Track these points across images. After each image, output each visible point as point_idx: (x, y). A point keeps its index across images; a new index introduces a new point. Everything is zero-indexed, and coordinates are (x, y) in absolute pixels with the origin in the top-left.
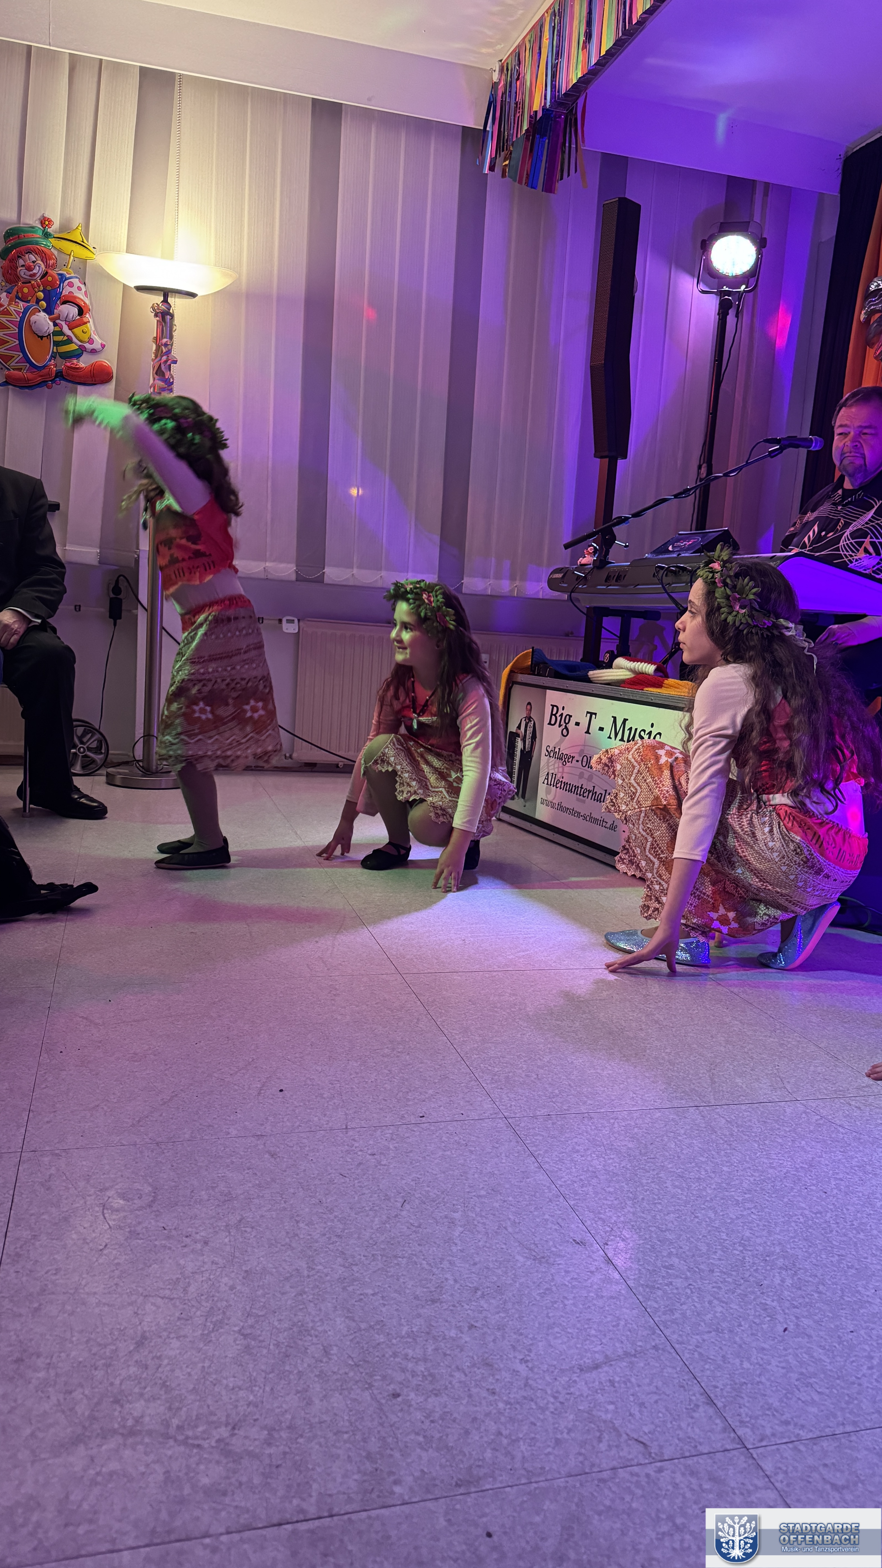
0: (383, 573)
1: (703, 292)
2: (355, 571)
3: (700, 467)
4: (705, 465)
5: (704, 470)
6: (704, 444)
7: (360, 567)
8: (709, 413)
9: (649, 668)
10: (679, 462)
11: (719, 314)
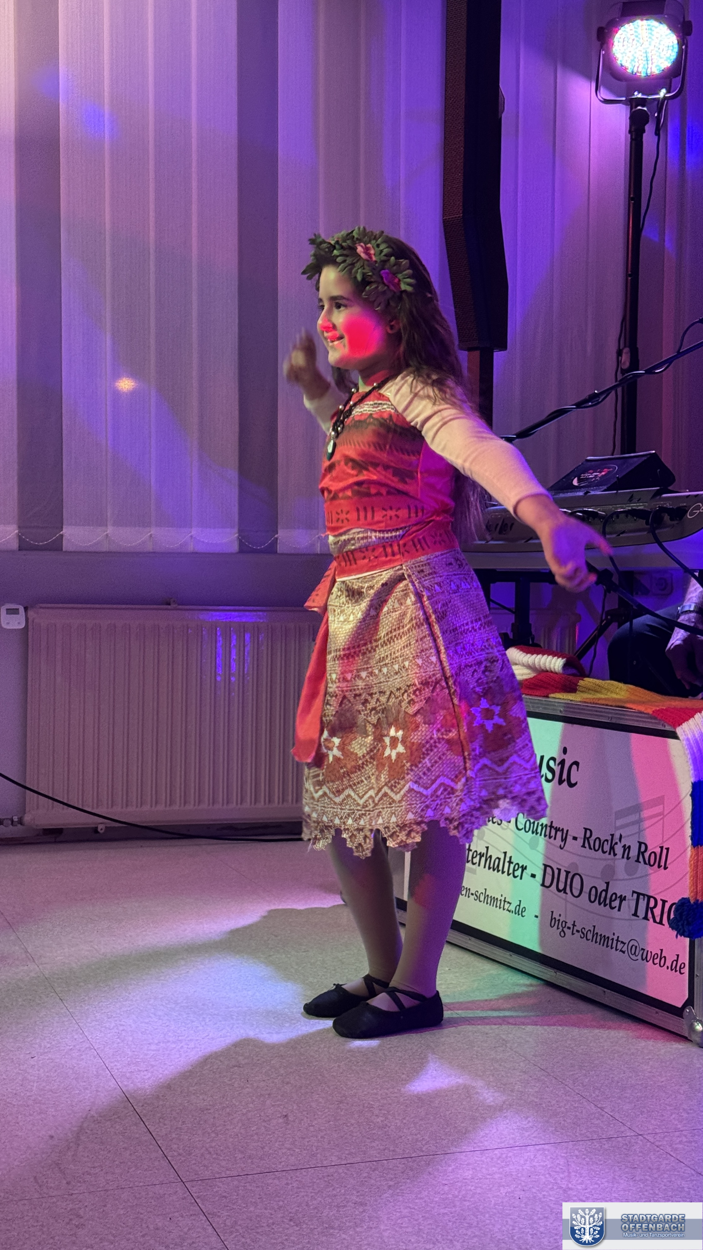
0: (153, 531)
1: (606, 101)
2: (110, 530)
3: (619, 353)
4: (626, 350)
5: (625, 358)
6: (624, 320)
7: (116, 524)
8: (627, 275)
9: (556, 664)
10: (589, 348)
11: (630, 132)
